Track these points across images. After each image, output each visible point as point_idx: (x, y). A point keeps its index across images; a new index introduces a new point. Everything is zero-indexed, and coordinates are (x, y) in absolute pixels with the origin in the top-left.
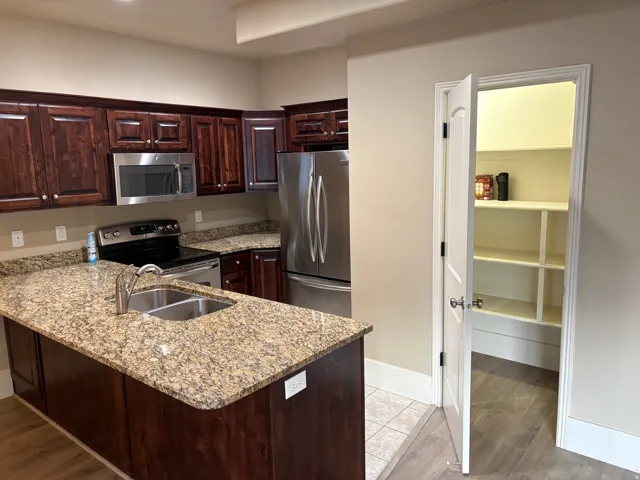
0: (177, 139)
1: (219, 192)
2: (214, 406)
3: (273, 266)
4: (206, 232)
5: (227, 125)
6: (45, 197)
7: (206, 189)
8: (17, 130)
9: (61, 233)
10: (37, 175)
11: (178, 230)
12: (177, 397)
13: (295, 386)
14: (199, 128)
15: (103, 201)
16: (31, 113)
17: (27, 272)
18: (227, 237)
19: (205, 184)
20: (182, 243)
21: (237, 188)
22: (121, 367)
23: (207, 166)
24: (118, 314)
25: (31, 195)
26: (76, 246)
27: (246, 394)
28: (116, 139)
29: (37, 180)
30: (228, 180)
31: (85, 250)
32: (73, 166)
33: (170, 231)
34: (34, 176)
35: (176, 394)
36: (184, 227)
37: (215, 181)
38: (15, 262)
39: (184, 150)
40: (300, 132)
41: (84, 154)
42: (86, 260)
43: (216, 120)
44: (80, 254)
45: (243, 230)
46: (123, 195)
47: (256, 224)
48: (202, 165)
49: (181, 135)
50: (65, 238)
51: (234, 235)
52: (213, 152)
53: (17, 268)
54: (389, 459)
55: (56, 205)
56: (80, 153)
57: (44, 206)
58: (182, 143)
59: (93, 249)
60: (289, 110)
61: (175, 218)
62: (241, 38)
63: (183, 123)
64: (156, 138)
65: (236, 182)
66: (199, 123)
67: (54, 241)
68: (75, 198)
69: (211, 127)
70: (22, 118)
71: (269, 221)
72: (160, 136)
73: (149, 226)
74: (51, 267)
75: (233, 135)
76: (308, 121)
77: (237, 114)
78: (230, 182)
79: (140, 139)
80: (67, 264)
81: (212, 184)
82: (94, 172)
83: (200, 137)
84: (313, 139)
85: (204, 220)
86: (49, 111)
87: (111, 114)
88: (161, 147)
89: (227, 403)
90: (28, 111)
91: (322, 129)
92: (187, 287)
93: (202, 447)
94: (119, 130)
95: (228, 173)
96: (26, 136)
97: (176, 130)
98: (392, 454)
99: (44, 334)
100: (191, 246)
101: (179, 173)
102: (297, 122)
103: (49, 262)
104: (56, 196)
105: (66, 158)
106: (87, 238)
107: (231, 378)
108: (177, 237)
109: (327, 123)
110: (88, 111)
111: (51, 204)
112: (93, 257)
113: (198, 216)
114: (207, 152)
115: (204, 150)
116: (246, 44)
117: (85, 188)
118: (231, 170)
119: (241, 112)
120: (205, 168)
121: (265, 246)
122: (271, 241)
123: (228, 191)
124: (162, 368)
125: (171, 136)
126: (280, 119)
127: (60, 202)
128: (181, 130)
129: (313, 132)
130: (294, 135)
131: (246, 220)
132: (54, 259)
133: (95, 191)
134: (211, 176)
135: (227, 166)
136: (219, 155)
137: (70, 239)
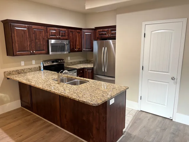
0: (65, 36)
1: (75, 51)
2: (96, 105)
3: (90, 73)
4: (71, 63)
5: (78, 32)
6: (31, 52)
7: (72, 50)
8: (24, 33)
9: (34, 62)
10: (29, 45)
11: (64, 62)
12: (86, 103)
13: (112, 102)
14: (71, 33)
15: (46, 53)
17: (25, 73)
18: (76, 64)
19: (72, 49)
20: (65, 66)
21: (80, 50)
22: (67, 96)
23: (73, 44)
24: (58, 84)
25: (28, 51)
26: (37, 66)
27: (103, 102)
28: (50, 36)
29: (30, 47)
30: (78, 48)
31: (40, 67)
32: (38, 43)
33: (62, 62)
34: (29, 46)
35: (86, 102)
36: (66, 61)
37: (74, 48)
38: (22, 70)
39: (67, 39)
40: (100, 35)
41: (41, 40)
42: (40, 70)
43: (75, 31)
44: (39, 68)
45: (81, 63)
46: (51, 52)
47: (84, 61)
48: (71, 44)
49: (66, 35)
50: (35, 64)
51: (78, 64)
53: (22, 71)
54: (129, 123)
55: (34, 54)
56: (40, 39)
57: (31, 54)
58: (66, 37)
59: (42, 67)
60: (97, 28)
61: (63, 59)
62: (87, 8)
63: (67, 31)
64: (60, 36)
65: (80, 49)
66: (71, 32)
67: (32, 64)
68: (39, 52)
69: (74, 33)
70: (26, 29)
71: (87, 60)
72: (61, 35)
73: (56, 61)
74: (31, 72)
75: (79, 35)
76: (102, 31)
77: (81, 29)
78: (78, 49)
79: (55, 36)
80: (35, 71)
81: (74, 49)
82: (44, 45)
83: (71, 35)
84: (103, 37)
85: (71, 59)
86: (33, 27)
88: (61, 38)
89: (99, 104)
90: (27, 27)
91: (106, 34)
92: (73, 77)
93: (84, 118)
94: (50, 33)
95: (78, 46)
96: (27, 35)
97: (65, 33)
98: (129, 122)
99: (41, 88)
100: (68, 67)
101: (66, 46)
102: (99, 32)
103: (31, 70)
104: (34, 52)
105: (37, 41)
106: (41, 63)
107: (98, 99)
108: (64, 64)
109: (108, 32)
110: (43, 28)
111: (33, 54)
112: (42, 69)
113: (69, 58)
114: (73, 40)
115: (72, 39)
116: (87, 9)
117: (41, 49)
118: (79, 45)
119: (82, 28)
120: (72, 45)
121: (88, 67)
122: (90, 66)
123: (78, 51)
124: (79, 96)
125: (64, 35)
126: (93, 31)
127: (35, 53)
128: (66, 34)
129: (104, 35)
130: (97, 36)
131: (81, 60)
132: (32, 69)
133: (44, 50)
134: (74, 47)
135: (78, 44)
136: (76, 41)
137: (36, 64)
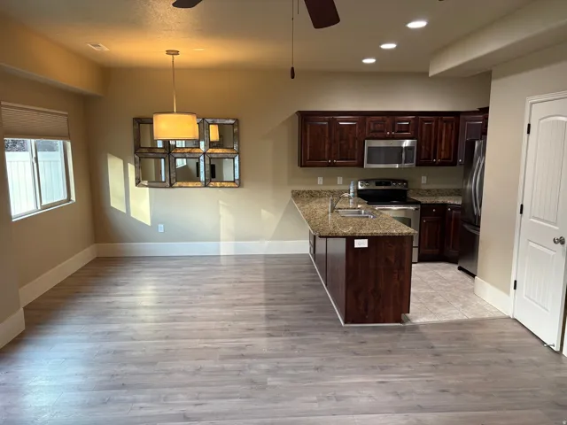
0: (407, 131)
1: (434, 164)
3: (459, 217)
4: (428, 191)
5: (446, 121)
6: (329, 161)
7: (424, 162)
8: (322, 129)
9: (340, 180)
11: (407, 187)
14: (425, 124)
15: (358, 165)
16: (329, 121)
19: (424, 159)
20: (409, 195)
21: (449, 163)
23: (428, 148)
25: (323, 160)
28: (369, 132)
29: (328, 153)
30: (442, 157)
32: (345, 146)
36: (412, 185)
37: (432, 157)
38: (318, 191)
39: (411, 138)
41: (351, 141)
43: (438, 119)
46: (368, 163)
48: (423, 147)
49: (411, 129)
52: (433, 139)
53: (318, 194)
55: (336, 166)
56: (349, 140)
57: (329, 165)
58: (411, 133)
59: (352, 190)
61: (406, 179)
63: (413, 122)
64: (393, 131)
65: (449, 159)
66: (424, 121)
67: (336, 184)
68: (344, 163)
69: (434, 124)
70: (326, 123)
72: (397, 129)
73: (387, 182)
75: (450, 128)
77: (456, 114)
78: (444, 159)
79: (383, 131)
81: (429, 159)
83: (424, 130)
85: (428, 182)
86: (338, 119)
87: (368, 119)
88: (396, 136)
94: (372, 127)
95: (443, 153)
96: (326, 132)
97: (407, 126)
101: (404, 151)
103: (332, 194)
104: (335, 161)
108: (407, 190)
111: (333, 165)
112: (351, 194)
113: (424, 180)
114: (428, 141)
115: (426, 138)
117: (349, 157)
118: (445, 151)
119: (460, 112)
120: (426, 150)
123: (441, 164)
125: (404, 129)
127: (337, 164)
128: (411, 126)
132: (335, 193)
133: (355, 159)
134: (429, 154)
135: (443, 148)
136: (438, 141)
137: (343, 184)
